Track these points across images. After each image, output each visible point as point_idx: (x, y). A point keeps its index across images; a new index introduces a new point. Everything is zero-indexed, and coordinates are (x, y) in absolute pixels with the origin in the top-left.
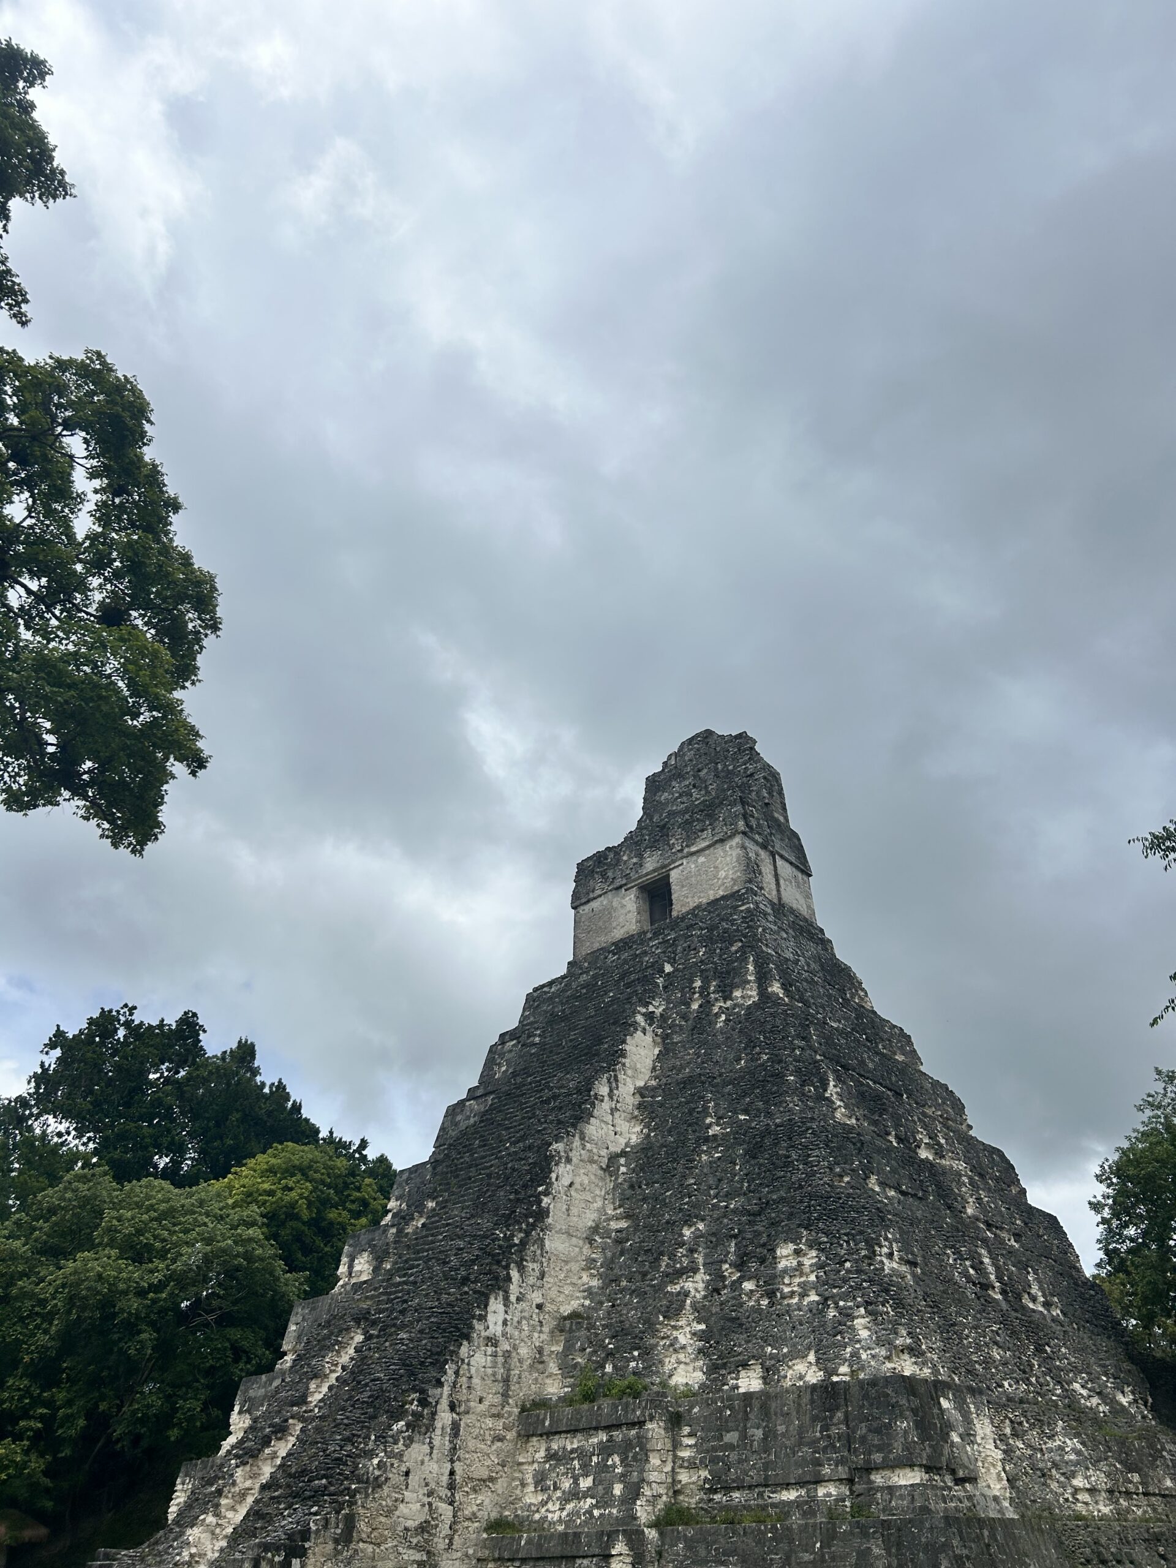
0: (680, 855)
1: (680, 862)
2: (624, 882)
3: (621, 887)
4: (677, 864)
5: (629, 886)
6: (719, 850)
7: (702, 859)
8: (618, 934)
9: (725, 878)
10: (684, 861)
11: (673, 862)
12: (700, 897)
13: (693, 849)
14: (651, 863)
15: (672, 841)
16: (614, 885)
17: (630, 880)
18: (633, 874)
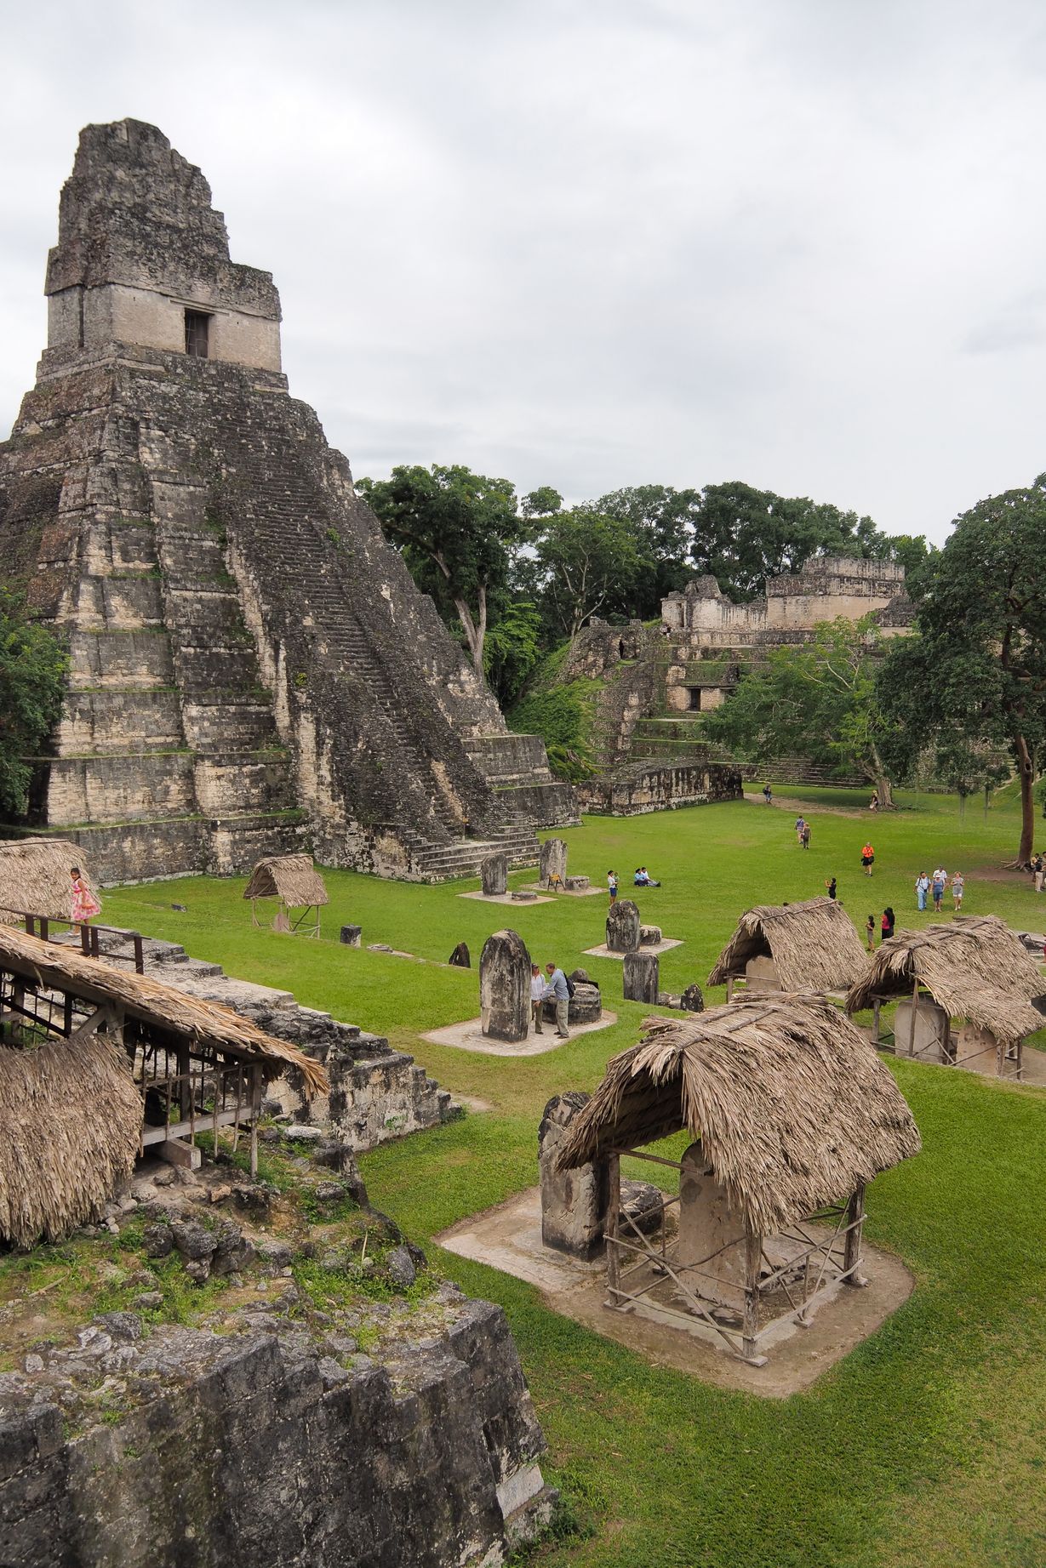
0: (230, 307)
1: (226, 311)
2: (173, 294)
3: (167, 296)
4: (224, 311)
5: (175, 300)
6: (261, 324)
7: (246, 322)
8: (164, 342)
9: (265, 353)
10: (231, 313)
11: (222, 307)
12: (243, 356)
13: (242, 309)
14: (202, 294)
15: (220, 286)
16: (161, 289)
17: (180, 296)
18: (183, 292)
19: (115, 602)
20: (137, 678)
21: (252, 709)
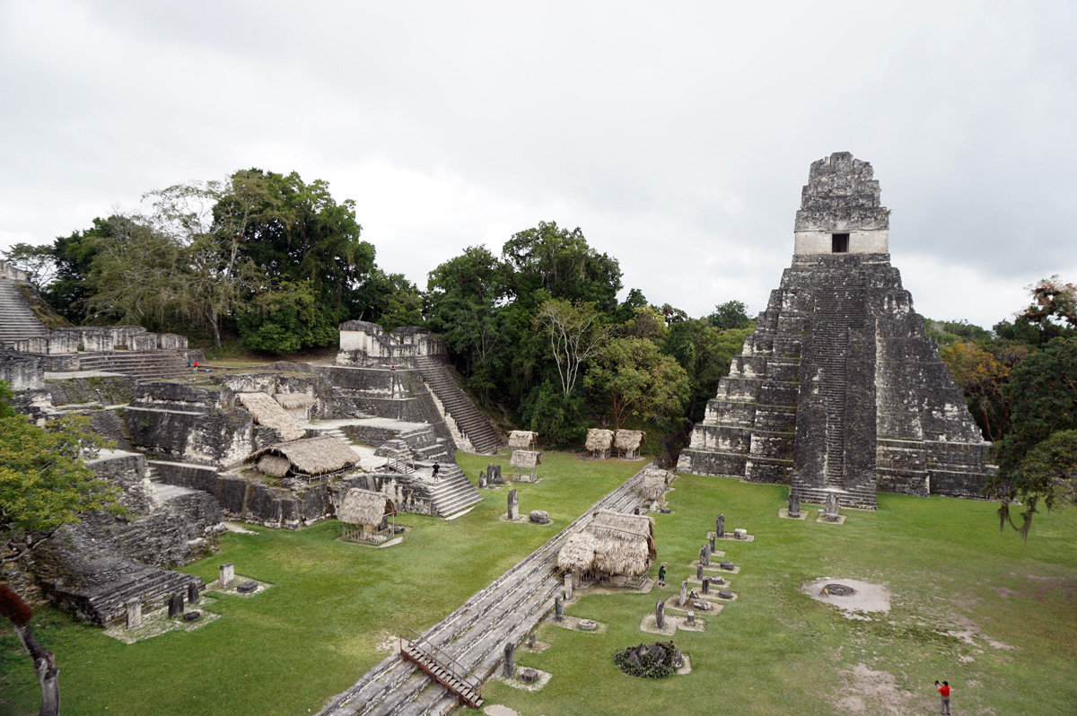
0: (857, 228)
1: (856, 231)
2: (826, 230)
3: (823, 231)
5: (827, 232)
6: (876, 233)
7: (867, 233)
8: (821, 251)
9: (878, 246)
10: (859, 231)
11: (854, 230)
12: (864, 249)
13: (866, 228)
14: (841, 227)
15: (852, 220)
16: (820, 229)
17: (829, 230)
18: (831, 227)
19: (746, 367)
20: (745, 397)
21: (786, 414)
